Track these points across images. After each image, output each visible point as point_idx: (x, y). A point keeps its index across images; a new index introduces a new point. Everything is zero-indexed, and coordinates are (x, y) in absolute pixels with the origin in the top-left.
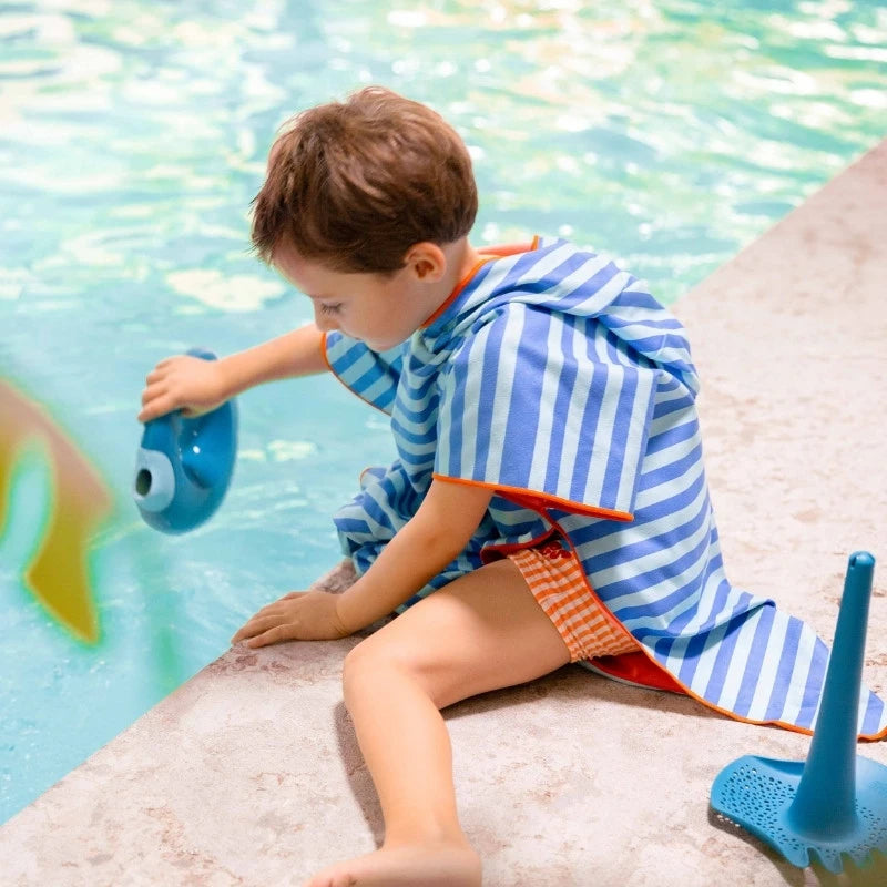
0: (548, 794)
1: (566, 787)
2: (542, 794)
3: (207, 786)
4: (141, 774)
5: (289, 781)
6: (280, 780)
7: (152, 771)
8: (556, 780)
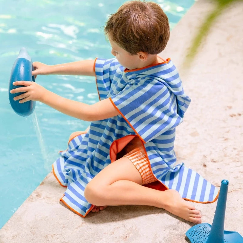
0: (126, 237)
1: (131, 234)
2: (125, 237)
3: (32, 240)
4: (13, 237)
5: (55, 237)
6: (52, 237)
7: (16, 236)
8: (128, 232)
